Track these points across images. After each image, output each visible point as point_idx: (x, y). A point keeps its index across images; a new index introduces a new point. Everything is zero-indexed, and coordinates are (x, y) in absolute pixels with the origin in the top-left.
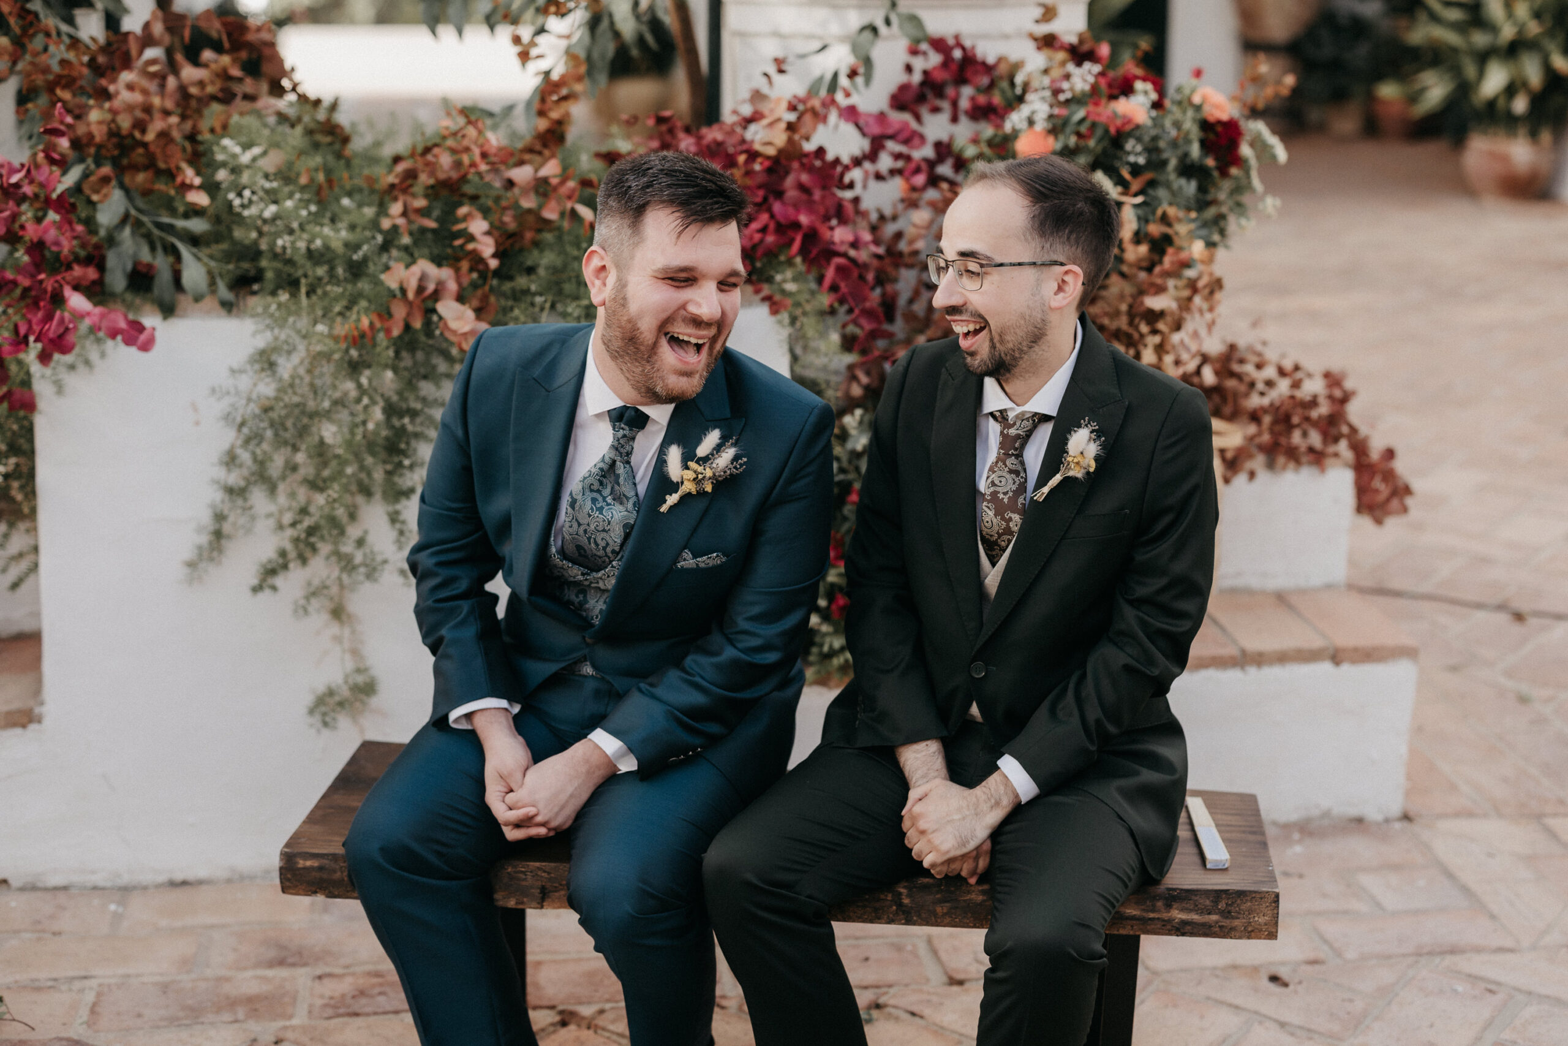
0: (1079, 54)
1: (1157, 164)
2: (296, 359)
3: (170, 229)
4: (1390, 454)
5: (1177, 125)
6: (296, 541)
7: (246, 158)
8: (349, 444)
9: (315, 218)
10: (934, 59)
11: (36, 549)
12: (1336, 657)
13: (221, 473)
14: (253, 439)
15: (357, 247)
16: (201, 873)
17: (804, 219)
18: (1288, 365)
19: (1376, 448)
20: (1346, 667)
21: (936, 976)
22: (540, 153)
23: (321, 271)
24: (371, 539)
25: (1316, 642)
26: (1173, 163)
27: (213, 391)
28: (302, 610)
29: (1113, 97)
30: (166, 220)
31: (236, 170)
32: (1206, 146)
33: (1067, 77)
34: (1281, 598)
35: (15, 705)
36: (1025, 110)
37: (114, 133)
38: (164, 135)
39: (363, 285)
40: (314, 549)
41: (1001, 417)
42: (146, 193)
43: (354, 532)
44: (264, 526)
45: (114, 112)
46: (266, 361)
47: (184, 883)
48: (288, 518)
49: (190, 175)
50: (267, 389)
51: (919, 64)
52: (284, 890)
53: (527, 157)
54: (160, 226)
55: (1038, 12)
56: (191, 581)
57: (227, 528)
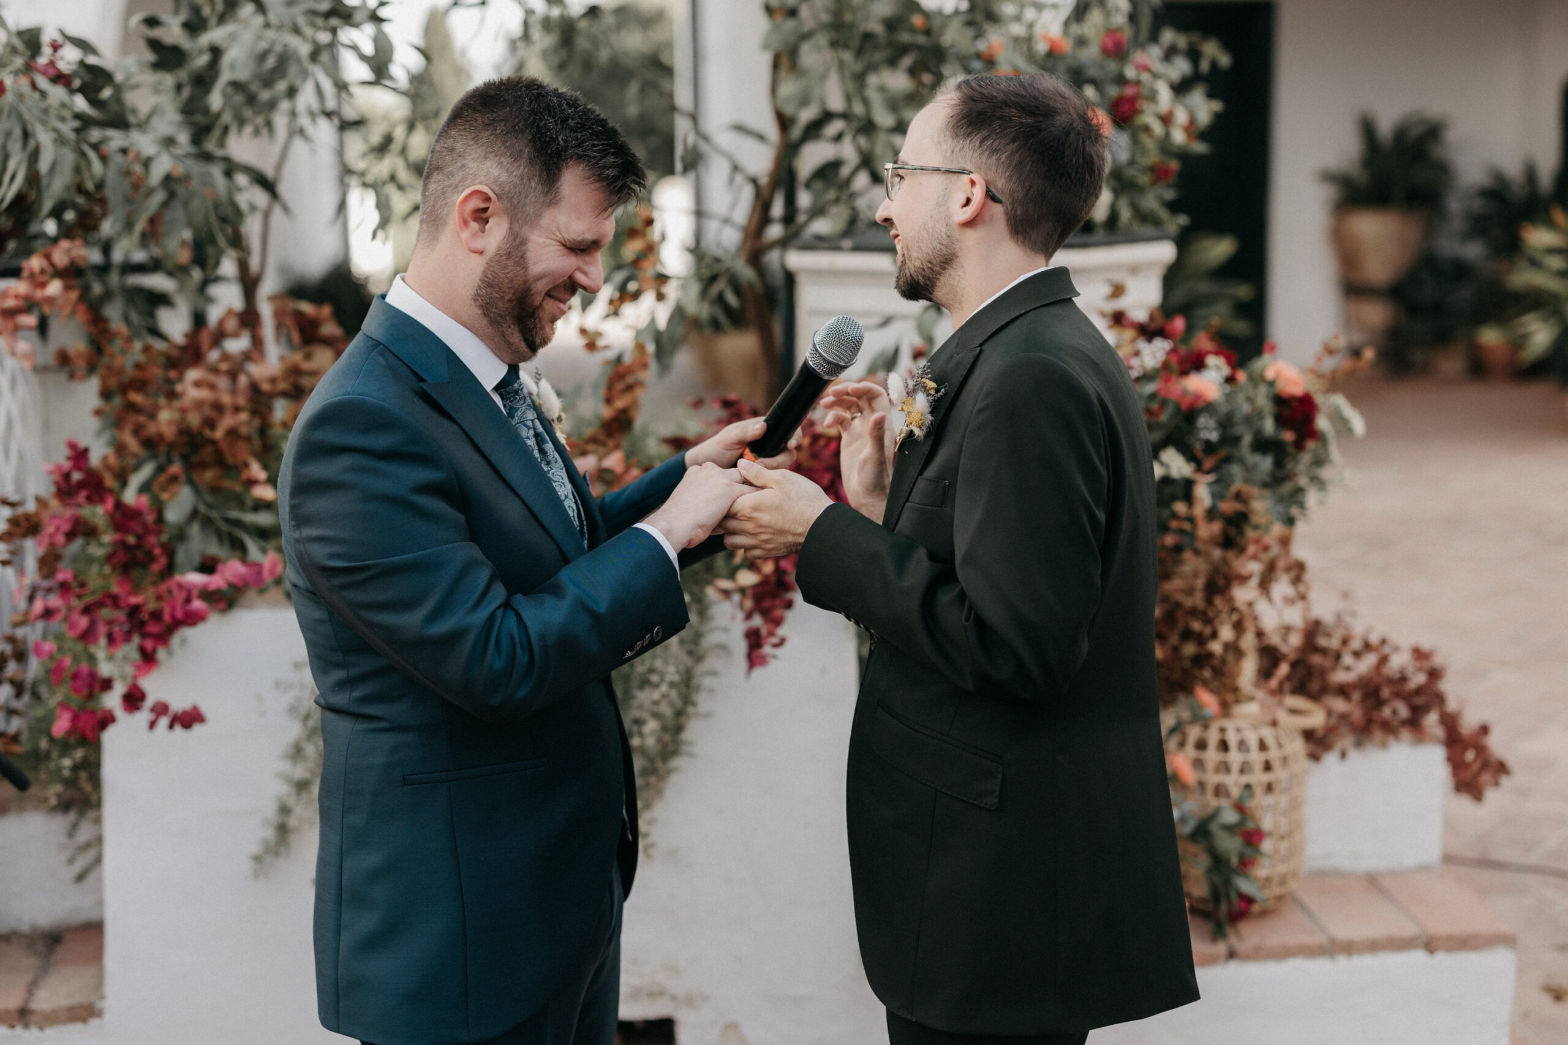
0: (1148, 332)
1: (1229, 439)
3: (238, 523)
4: (1484, 730)
5: (1250, 400)
11: (99, 840)
12: (1431, 945)
13: (286, 767)
18: (1374, 639)
19: (1469, 723)
20: (1440, 957)
22: (603, 444)
25: (1408, 929)
26: (1247, 440)
27: (277, 684)
29: (1184, 373)
30: (234, 514)
32: (1281, 421)
33: (1137, 354)
34: (1372, 881)
35: (77, 1000)
37: (185, 431)
38: (233, 433)
42: (215, 489)
45: (183, 411)
49: (256, 470)
53: (591, 447)
54: (229, 521)
55: (1106, 290)
56: (256, 875)
57: (292, 822)
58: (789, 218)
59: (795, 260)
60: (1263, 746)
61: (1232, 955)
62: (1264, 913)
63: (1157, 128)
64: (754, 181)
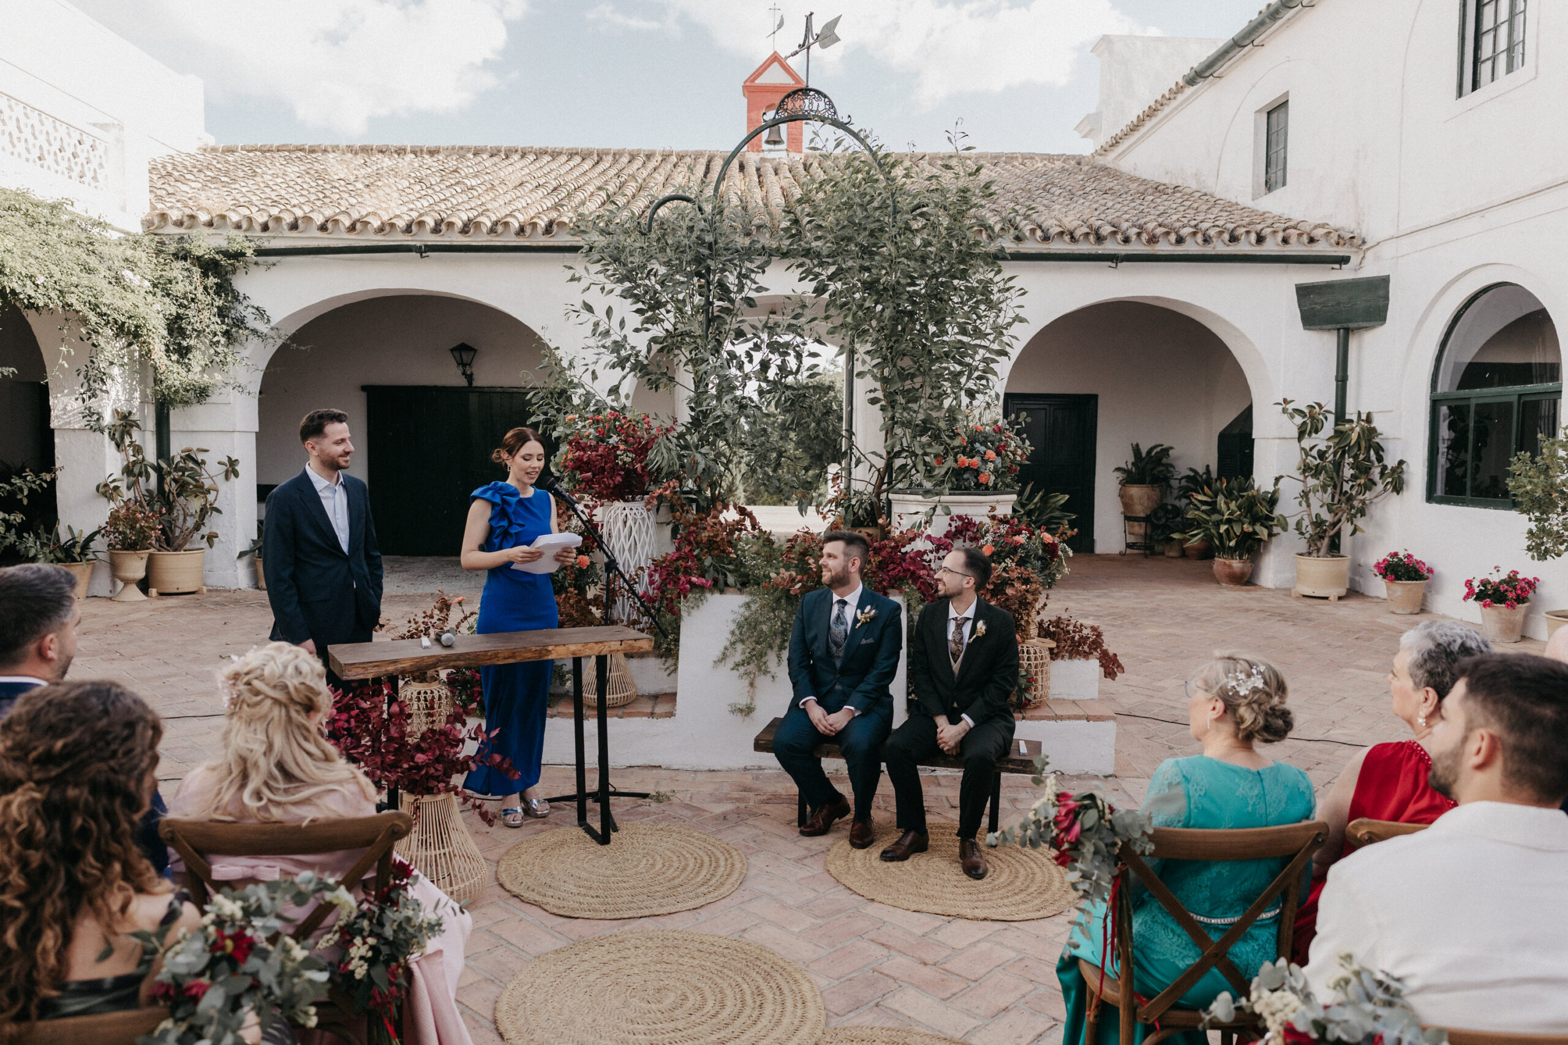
0: (1004, 522)
1: (1028, 556)
2: (757, 605)
3: (724, 568)
4: (1115, 655)
5: (1035, 544)
7: (746, 548)
8: (771, 631)
9: (765, 566)
10: (959, 523)
11: (677, 666)
12: (1088, 719)
13: (729, 637)
14: (740, 628)
16: (719, 768)
18: (1078, 625)
19: (1110, 653)
20: (1091, 722)
21: (947, 805)
23: (767, 581)
25: (1082, 714)
26: (1033, 556)
29: (1013, 535)
30: (723, 565)
31: (743, 551)
32: (1043, 550)
33: (1000, 529)
34: (1073, 702)
35: (668, 712)
36: (985, 539)
38: (722, 540)
41: (955, 619)
42: (717, 556)
46: (747, 606)
47: (713, 771)
49: (731, 550)
50: (747, 614)
51: (954, 525)
52: (756, 749)
54: (720, 567)
55: (989, 509)
58: (889, 483)
59: (891, 496)
60: (1035, 653)
61: (1024, 718)
62: (1036, 708)
63: (1011, 456)
64: (879, 470)
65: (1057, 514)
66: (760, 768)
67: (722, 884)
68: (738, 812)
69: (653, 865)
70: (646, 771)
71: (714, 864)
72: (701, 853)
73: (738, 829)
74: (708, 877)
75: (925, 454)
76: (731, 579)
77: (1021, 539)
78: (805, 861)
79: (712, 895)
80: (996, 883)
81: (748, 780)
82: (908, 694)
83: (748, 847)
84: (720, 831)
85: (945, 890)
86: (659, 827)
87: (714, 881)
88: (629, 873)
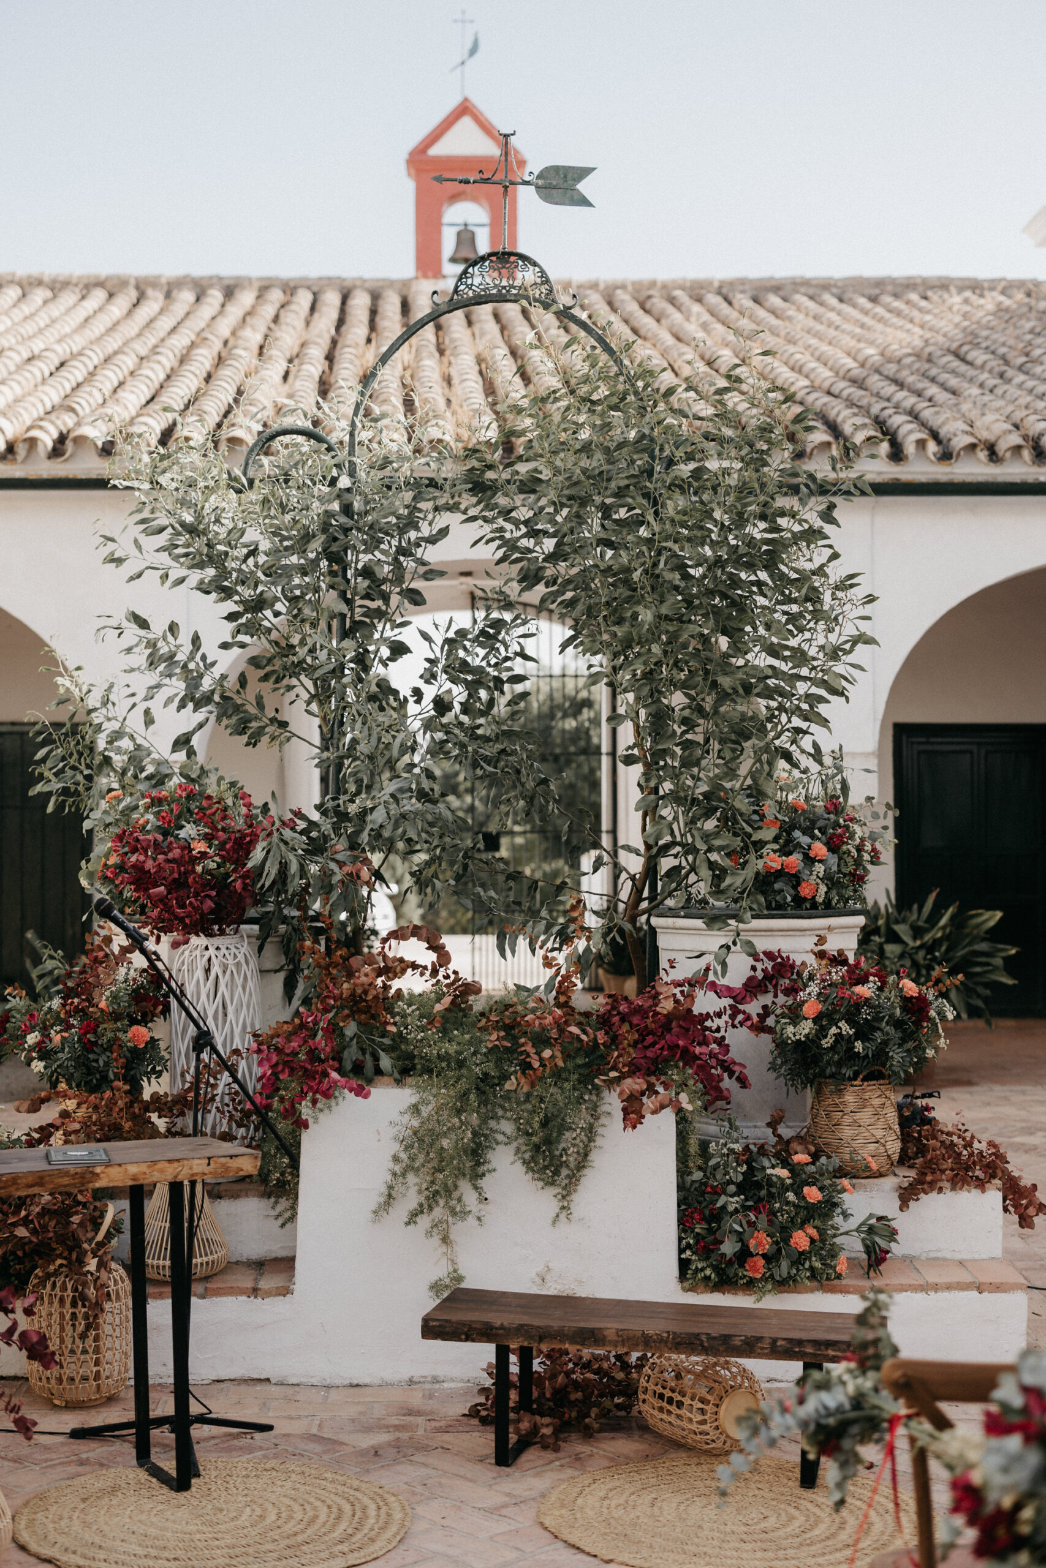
1: (877, 1018)
2: (430, 1107)
4: (1033, 1186)
5: (888, 998)
6: (428, 1198)
7: (409, 1011)
8: (456, 1148)
9: (441, 1039)
10: (768, 964)
11: (296, 1205)
12: (980, 1289)
13: (391, 1165)
14: (407, 1148)
15: (461, 1053)
16: (367, 1381)
17: (681, 1043)
19: (1025, 1183)
20: (984, 1293)
23: (444, 1064)
24: (464, 1198)
25: (969, 1279)
26: (886, 1019)
28: (429, 1234)
29: (854, 984)
31: (404, 1016)
32: (904, 1009)
33: (830, 973)
34: (961, 1263)
35: (280, 1287)
36: (808, 990)
39: (464, 1071)
40: (437, 1202)
43: (456, 1195)
44: (413, 1192)
46: (415, 1109)
47: (357, 1385)
48: (424, 1186)
50: (415, 1123)
51: (760, 967)
52: (423, 1337)
55: (816, 939)
56: (374, 1222)
57: (393, 1193)
58: (652, 898)
59: (654, 921)
61: (873, 1288)
64: (633, 878)
65: (983, 946)
66: (436, 1380)
67: (372, 1540)
68: (397, 1446)
69: (262, 1517)
70: (243, 1388)
71: (359, 1514)
72: (338, 1499)
73: (399, 1468)
74: (350, 1531)
75: (710, 850)
76: (385, 1062)
77: (865, 990)
78: (504, 1512)
79: (356, 1554)
80: (808, 1535)
81: (416, 1399)
82: (681, 1251)
83: (414, 1494)
84: (368, 1471)
85: (725, 1545)
86: (268, 1466)
87: (359, 1536)
88: (223, 1527)
